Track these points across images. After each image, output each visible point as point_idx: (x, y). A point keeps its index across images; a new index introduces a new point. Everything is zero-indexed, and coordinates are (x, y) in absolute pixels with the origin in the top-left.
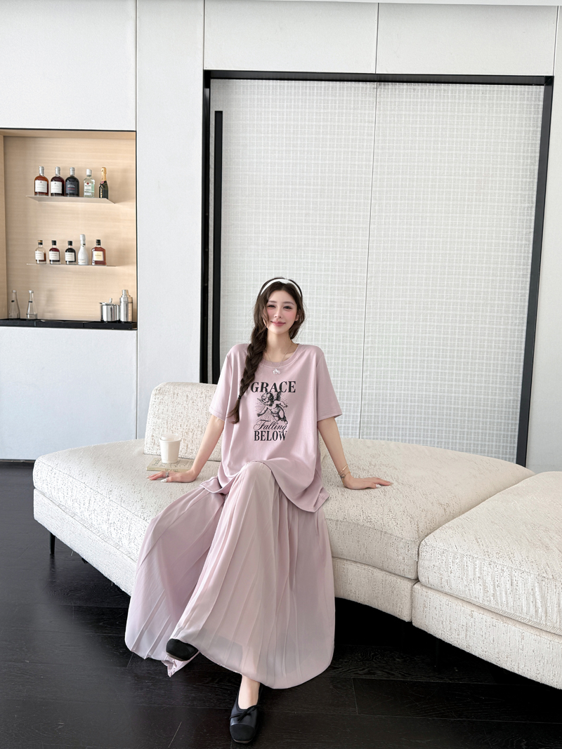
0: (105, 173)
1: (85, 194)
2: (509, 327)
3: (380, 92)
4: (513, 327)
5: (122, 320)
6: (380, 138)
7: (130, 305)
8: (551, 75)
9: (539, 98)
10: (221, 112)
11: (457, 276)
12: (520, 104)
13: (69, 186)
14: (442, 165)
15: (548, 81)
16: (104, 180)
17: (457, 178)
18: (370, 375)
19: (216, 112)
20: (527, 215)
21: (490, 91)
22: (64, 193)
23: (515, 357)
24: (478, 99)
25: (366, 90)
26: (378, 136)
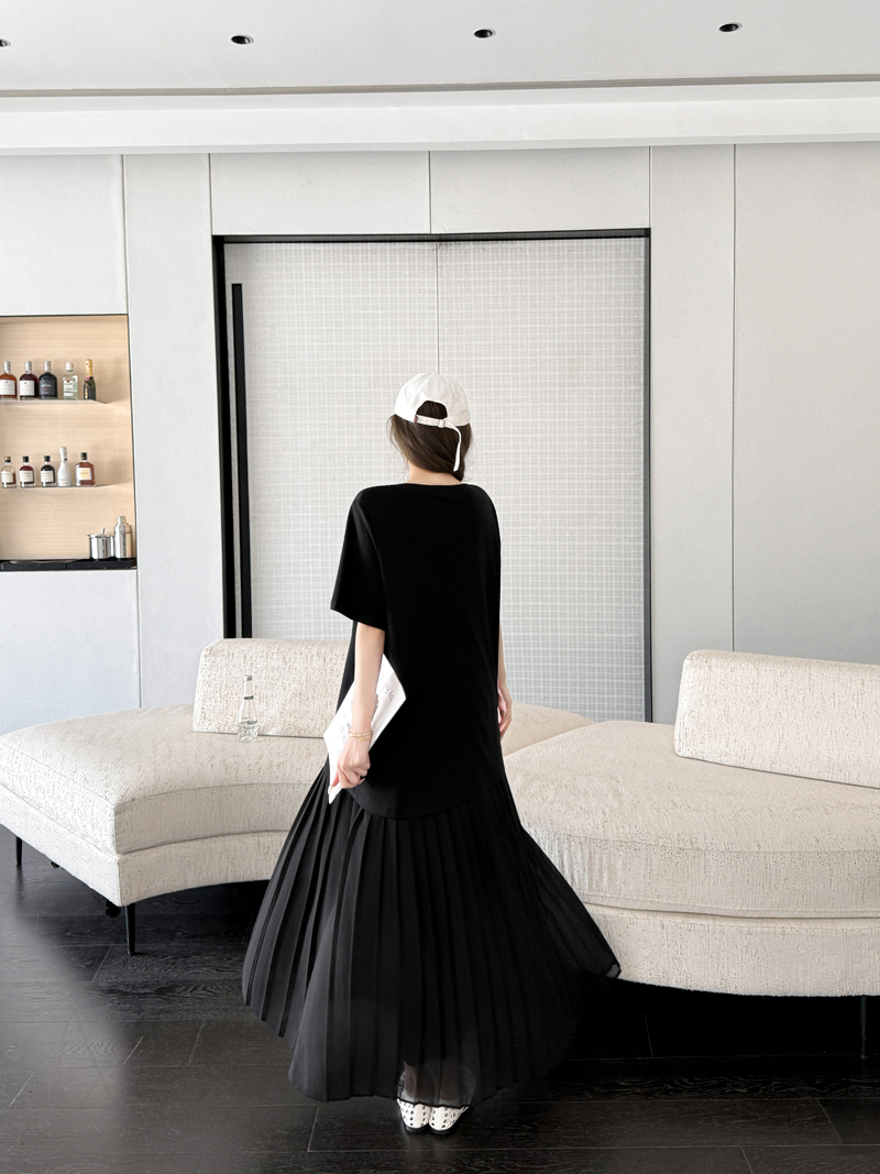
0: (91, 366)
1: (65, 394)
2: (623, 543)
3: (441, 253)
4: (627, 543)
5: (118, 556)
6: (445, 311)
7: (128, 536)
8: (648, 227)
9: (639, 253)
10: (240, 285)
11: (552, 481)
12: (616, 262)
13: (43, 385)
14: (525, 342)
15: (646, 233)
16: (89, 376)
17: (543, 357)
19: (233, 285)
20: (635, 401)
21: (577, 247)
22: (37, 395)
23: (632, 582)
24: (563, 258)
25: (424, 253)
26: (443, 309)
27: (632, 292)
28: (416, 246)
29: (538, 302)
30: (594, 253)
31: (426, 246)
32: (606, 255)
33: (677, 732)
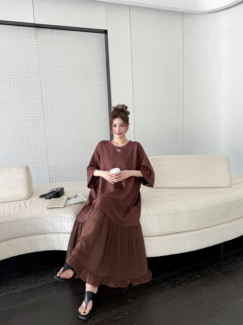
3: (38, 32)
6: (41, 52)
8: (106, 29)
9: (103, 38)
11: (81, 112)
12: (96, 41)
14: (69, 65)
15: (105, 32)
18: (51, 157)
20: (105, 86)
21: (84, 34)
24: (80, 37)
25: (31, 31)
26: (40, 51)
27: (102, 51)
28: (28, 28)
29: (73, 51)
30: (89, 37)
31: (32, 28)
32: (93, 38)
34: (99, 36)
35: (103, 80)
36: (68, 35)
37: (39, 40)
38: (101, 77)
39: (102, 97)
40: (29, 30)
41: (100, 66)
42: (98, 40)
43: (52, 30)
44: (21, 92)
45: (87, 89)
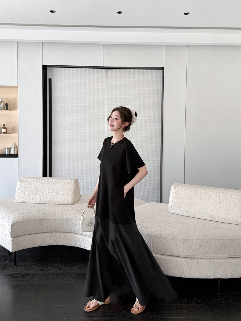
2: (156, 153)
3: (108, 72)
7: (16, 148)
8: (163, 67)
12: (155, 76)
14: (130, 97)
15: (162, 69)
16: (6, 103)
19: (49, 79)
23: (158, 164)
24: (141, 74)
25: (103, 72)
26: (108, 87)
27: (159, 84)
28: (101, 69)
29: (134, 86)
30: (149, 73)
31: (103, 70)
32: (153, 74)
33: (169, 206)
34: (158, 72)
35: (159, 109)
36: (131, 73)
37: (108, 78)
38: (157, 106)
39: (156, 123)
40: (101, 71)
41: (157, 97)
42: (157, 75)
43: (118, 70)
44: (91, 118)
45: (144, 117)
